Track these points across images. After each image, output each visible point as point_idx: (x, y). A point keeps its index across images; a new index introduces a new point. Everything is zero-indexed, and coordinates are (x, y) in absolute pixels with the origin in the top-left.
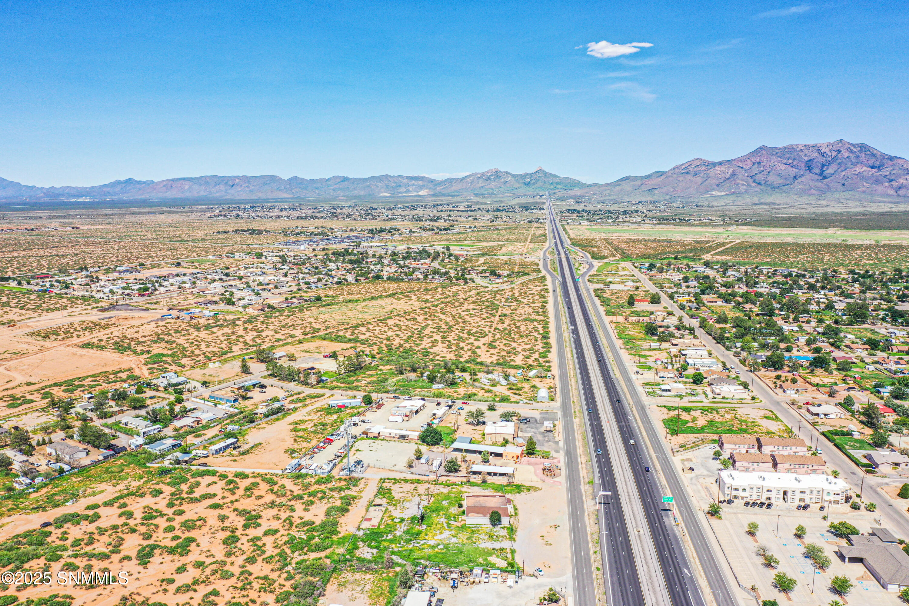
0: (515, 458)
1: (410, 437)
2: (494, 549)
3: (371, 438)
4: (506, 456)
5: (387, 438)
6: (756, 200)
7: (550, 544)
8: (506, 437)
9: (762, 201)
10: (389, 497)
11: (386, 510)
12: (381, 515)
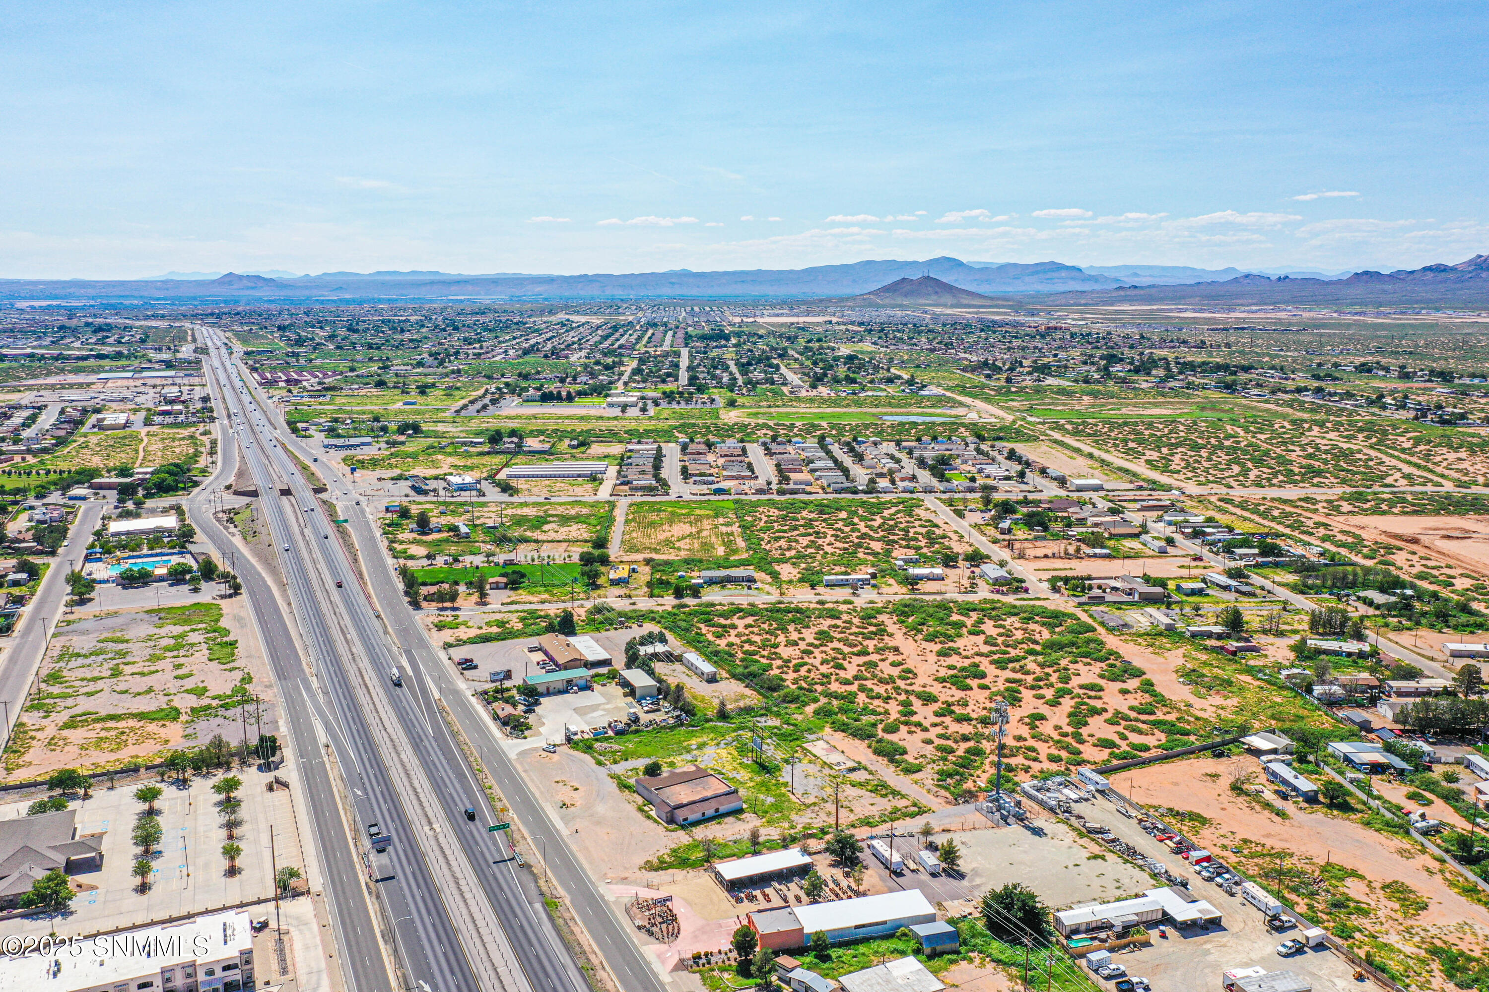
10: (861, 785)
11: (831, 768)
12: (825, 759)
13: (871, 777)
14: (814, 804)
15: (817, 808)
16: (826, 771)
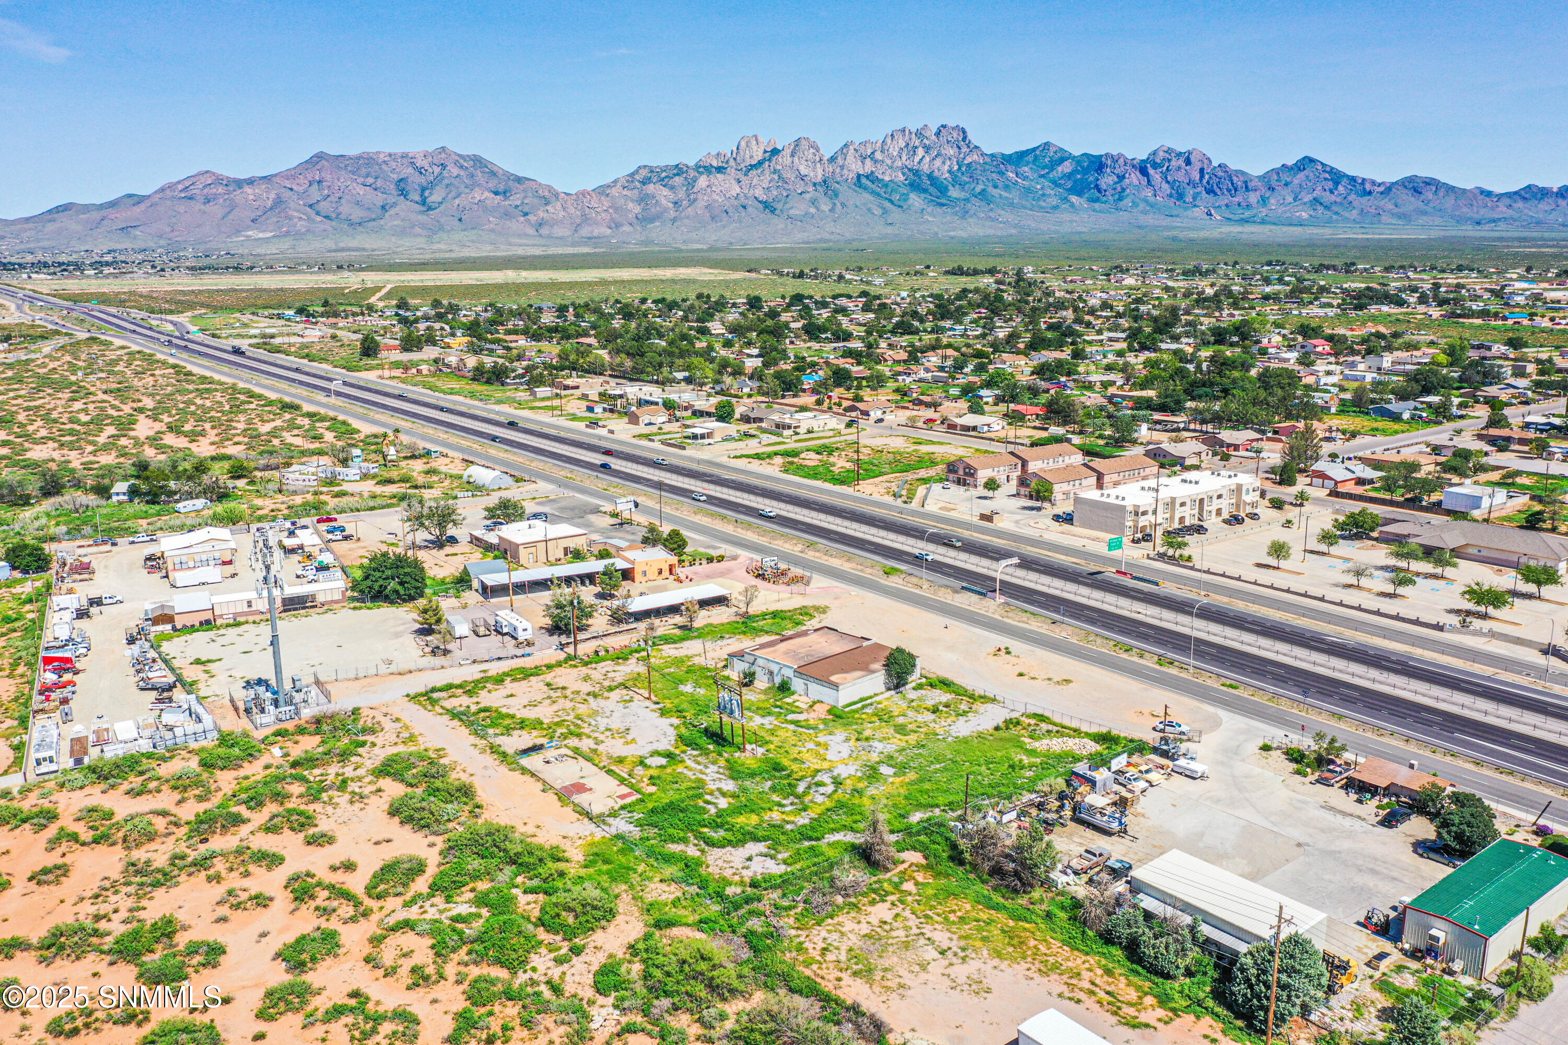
0: (666, 573)
1: (321, 598)
2: (997, 728)
3: (191, 629)
4: (645, 573)
5: (242, 619)
6: (330, 244)
7: (1068, 681)
8: (572, 544)
9: (342, 245)
10: (522, 724)
11: (577, 752)
12: (588, 765)
13: (500, 740)
14: (611, 689)
15: (606, 683)
16: (586, 744)
